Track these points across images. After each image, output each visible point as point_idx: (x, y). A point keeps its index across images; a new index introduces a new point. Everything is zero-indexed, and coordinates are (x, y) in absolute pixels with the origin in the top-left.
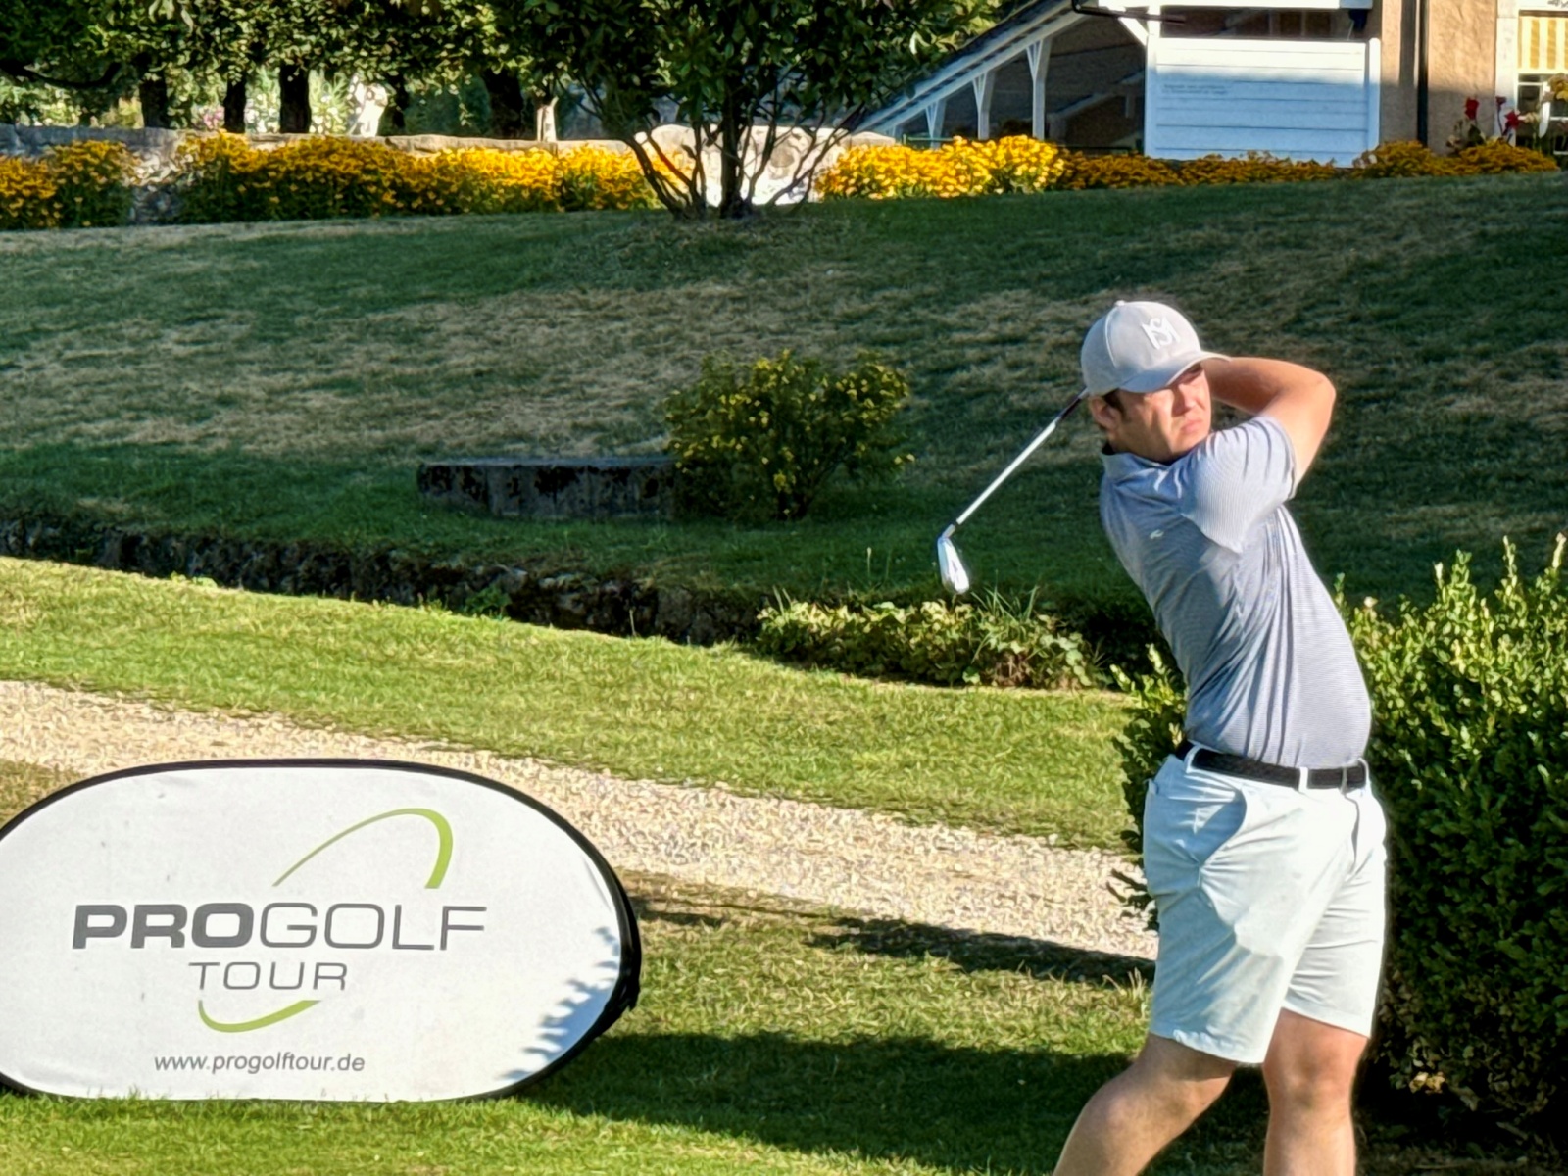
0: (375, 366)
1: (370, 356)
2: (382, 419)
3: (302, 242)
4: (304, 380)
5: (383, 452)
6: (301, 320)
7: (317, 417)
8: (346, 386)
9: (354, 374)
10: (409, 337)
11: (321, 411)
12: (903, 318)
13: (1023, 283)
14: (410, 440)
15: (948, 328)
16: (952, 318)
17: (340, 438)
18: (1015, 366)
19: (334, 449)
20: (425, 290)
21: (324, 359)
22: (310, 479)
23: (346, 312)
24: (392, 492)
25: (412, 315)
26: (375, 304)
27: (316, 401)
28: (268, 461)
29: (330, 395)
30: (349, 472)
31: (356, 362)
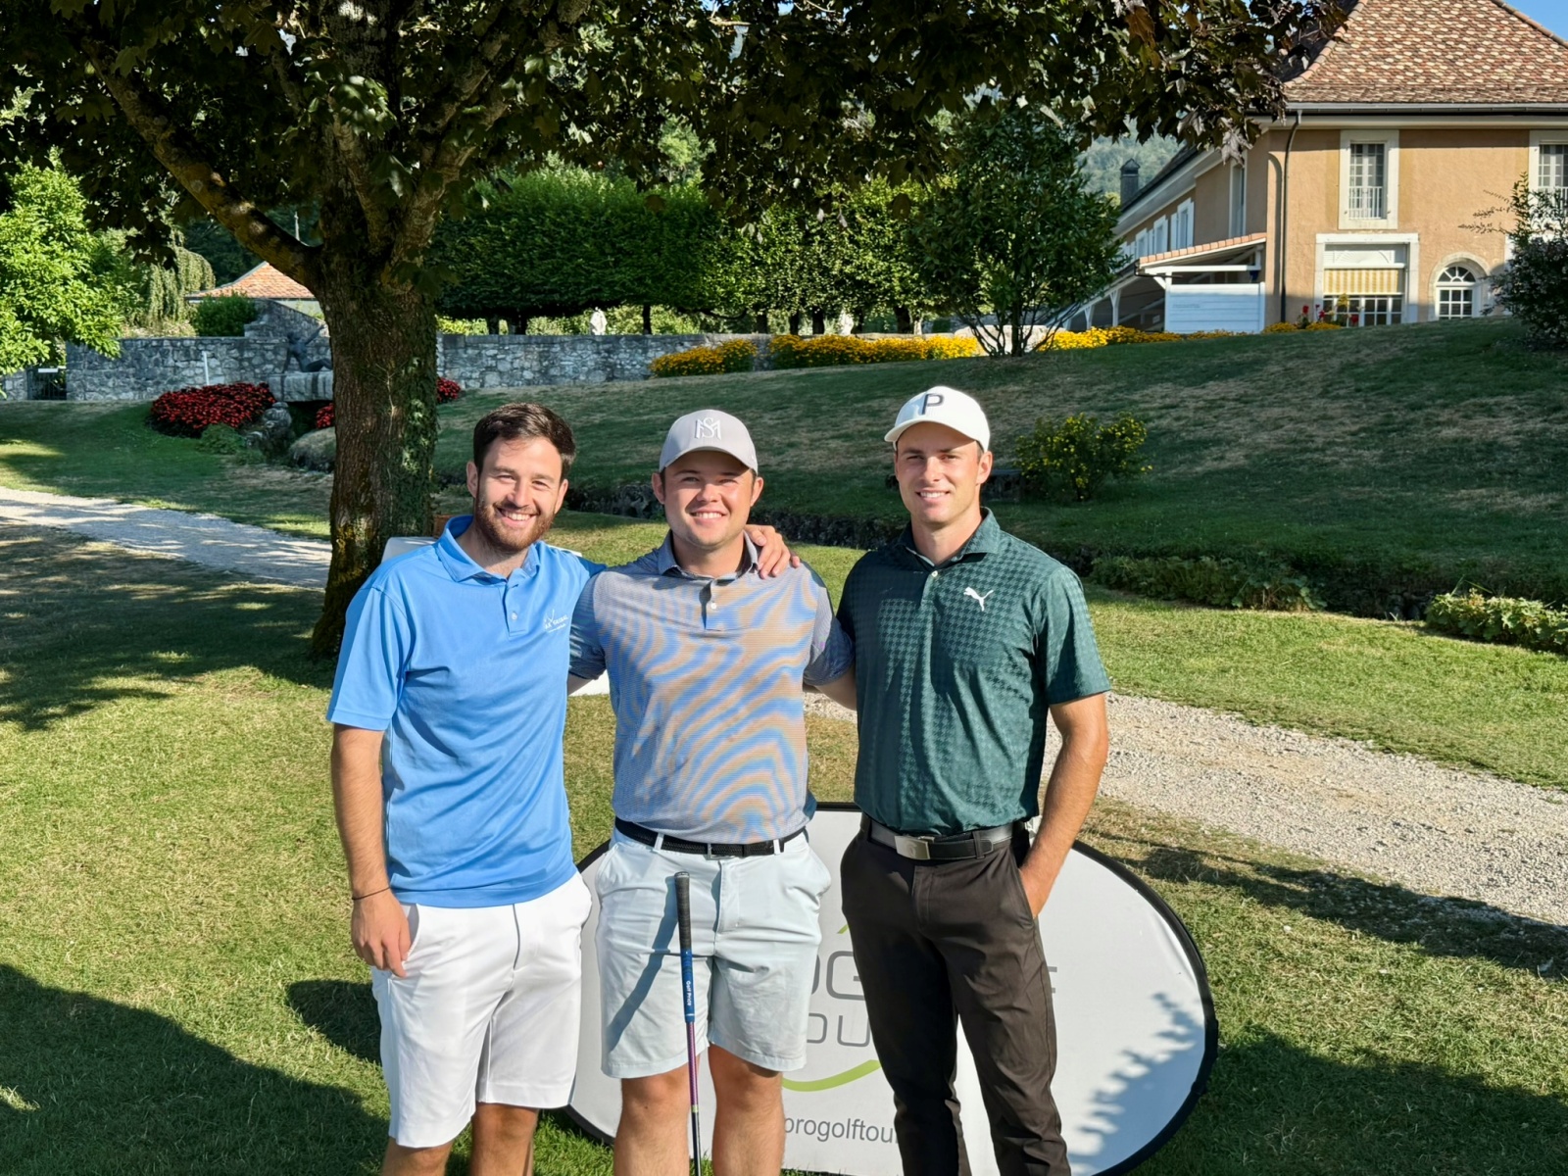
0: (860, 427)
1: (857, 423)
2: (865, 452)
3: (824, 375)
4: (827, 435)
5: (866, 468)
6: (824, 408)
7: (834, 451)
8: (847, 437)
9: (850, 431)
10: (874, 414)
11: (835, 449)
12: (1111, 397)
13: (1168, 380)
14: (879, 462)
15: (1135, 402)
16: (1136, 397)
17: (845, 462)
18: (1178, 419)
19: (843, 468)
20: (879, 393)
21: (836, 425)
22: (832, 483)
23: (844, 404)
24: (871, 488)
25: (875, 404)
26: (857, 400)
27: (833, 444)
28: (811, 473)
29: (839, 442)
30: (851, 478)
31: (851, 425)
